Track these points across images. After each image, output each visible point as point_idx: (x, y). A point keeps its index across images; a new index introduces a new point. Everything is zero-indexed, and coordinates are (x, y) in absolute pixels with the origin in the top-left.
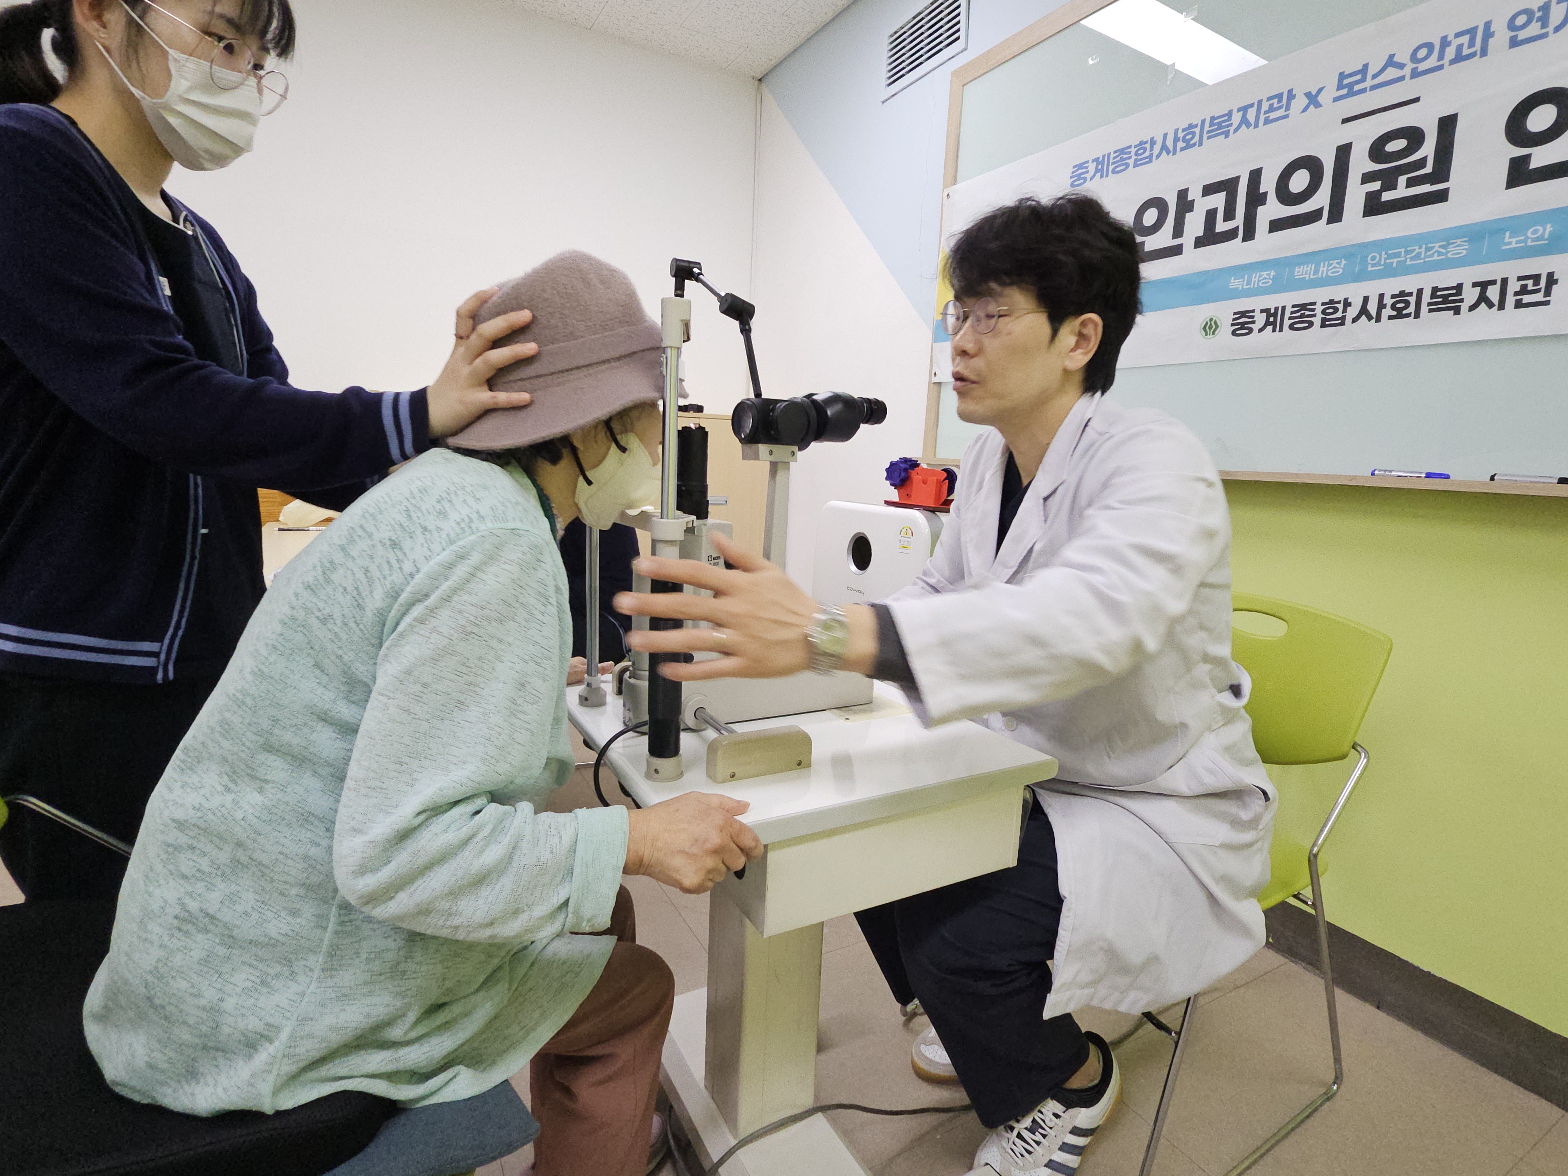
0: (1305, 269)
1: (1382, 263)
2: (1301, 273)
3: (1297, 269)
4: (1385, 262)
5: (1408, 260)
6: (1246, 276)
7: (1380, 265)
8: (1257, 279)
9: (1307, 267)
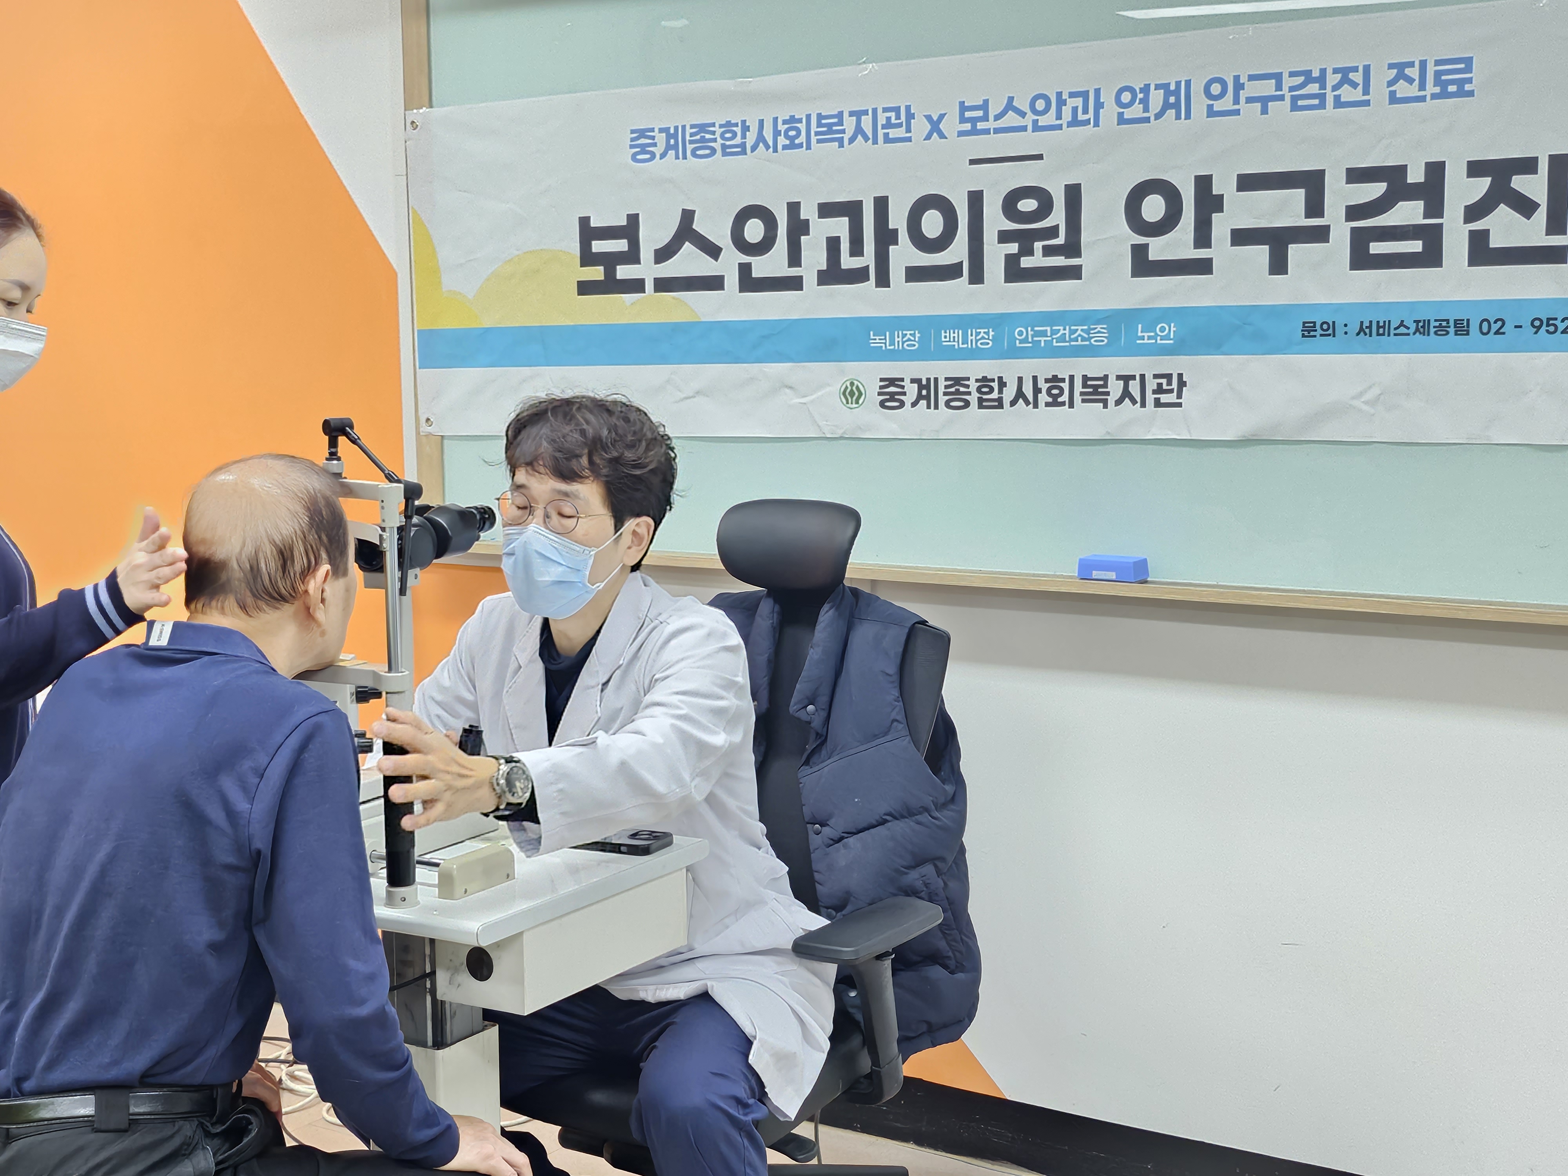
0: (952, 335)
1: (1030, 340)
2: (948, 339)
3: (943, 334)
4: (1032, 338)
5: (1055, 340)
6: (888, 333)
7: (1030, 343)
8: (900, 339)
9: (954, 333)
